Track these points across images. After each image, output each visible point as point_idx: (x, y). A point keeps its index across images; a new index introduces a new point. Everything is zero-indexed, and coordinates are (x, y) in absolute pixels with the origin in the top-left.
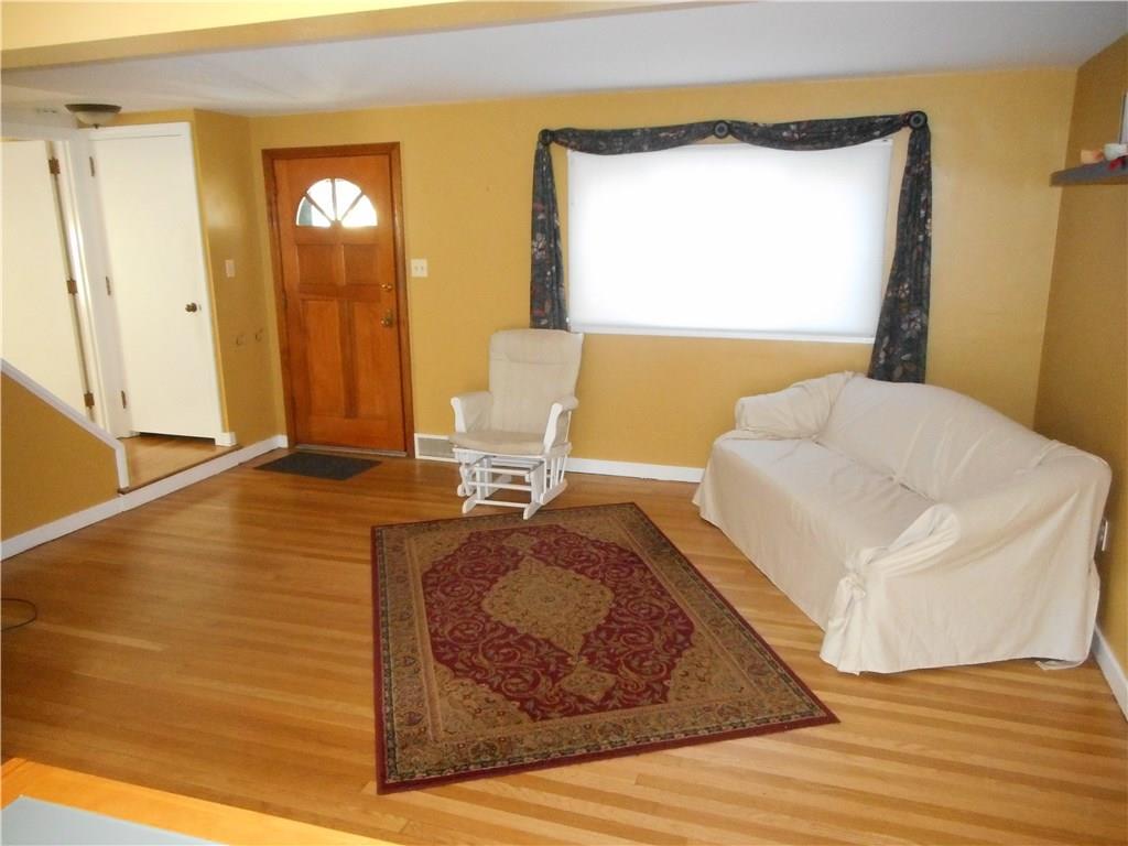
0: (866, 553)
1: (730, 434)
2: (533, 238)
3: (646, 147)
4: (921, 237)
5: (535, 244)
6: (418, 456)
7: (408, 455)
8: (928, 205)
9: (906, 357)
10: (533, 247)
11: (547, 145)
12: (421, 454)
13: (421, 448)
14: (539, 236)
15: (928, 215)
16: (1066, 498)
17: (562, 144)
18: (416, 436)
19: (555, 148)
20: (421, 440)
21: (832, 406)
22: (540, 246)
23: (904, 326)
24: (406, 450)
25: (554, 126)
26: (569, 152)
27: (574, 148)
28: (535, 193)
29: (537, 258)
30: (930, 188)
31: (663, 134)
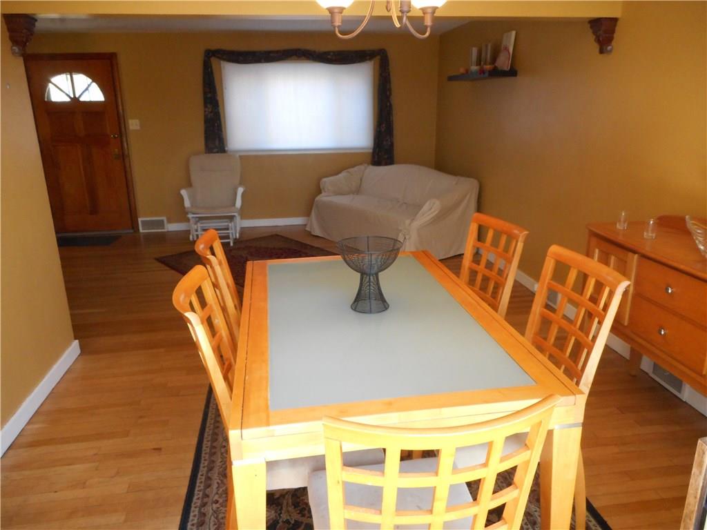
0: (408, 222)
1: (321, 195)
2: (205, 106)
3: (263, 61)
4: (388, 104)
5: (207, 109)
6: (141, 230)
7: (135, 231)
8: (390, 90)
9: (386, 157)
10: (205, 111)
11: (209, 58)
12: (143, 229)
13: (143, 226)
14: (209, 106)
15: (390, 94)
16: (466, 196)
17: (218, 57)
18: (140, 220)
19: (214, 61)
20: (142, 222)
21: (361, 180)
22: (210, 110)
23: (385, 143)
24: (133, 228)
25: (213, 48)
26: (222, 62)
27: (224, 60)
28: (204, 81)
29: (209, 116)
30: (390, 82)
31: (271, 55)
